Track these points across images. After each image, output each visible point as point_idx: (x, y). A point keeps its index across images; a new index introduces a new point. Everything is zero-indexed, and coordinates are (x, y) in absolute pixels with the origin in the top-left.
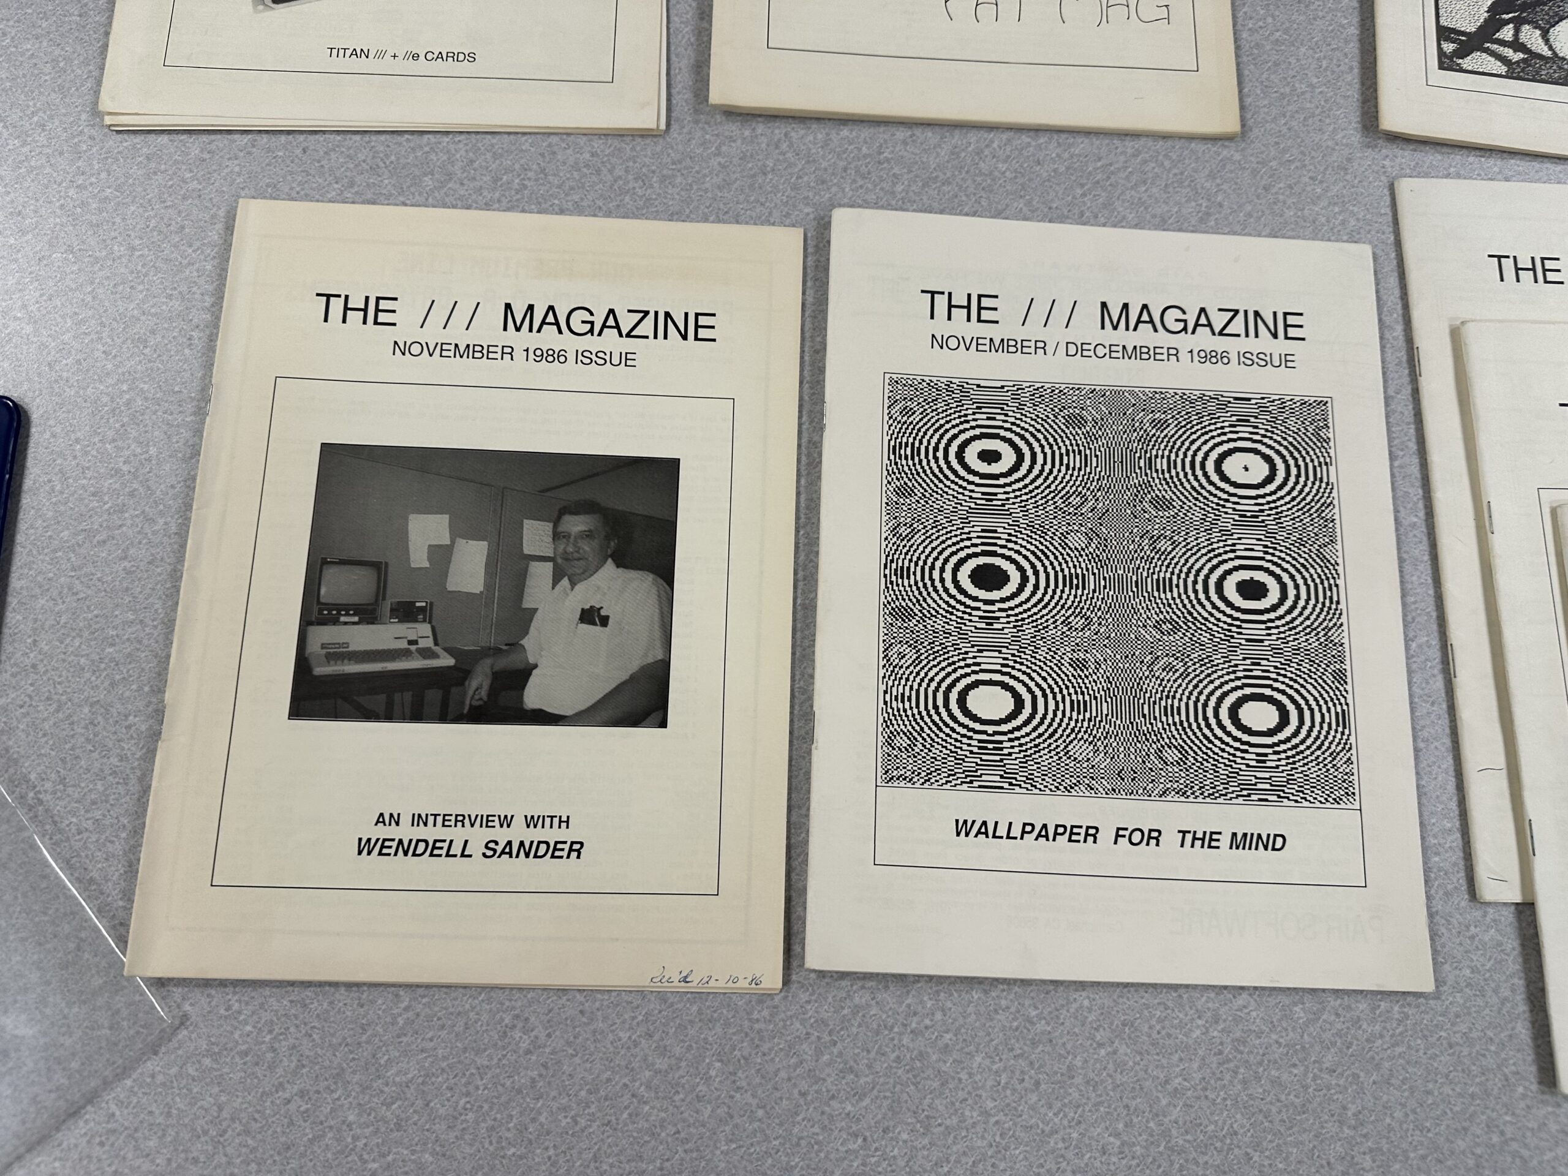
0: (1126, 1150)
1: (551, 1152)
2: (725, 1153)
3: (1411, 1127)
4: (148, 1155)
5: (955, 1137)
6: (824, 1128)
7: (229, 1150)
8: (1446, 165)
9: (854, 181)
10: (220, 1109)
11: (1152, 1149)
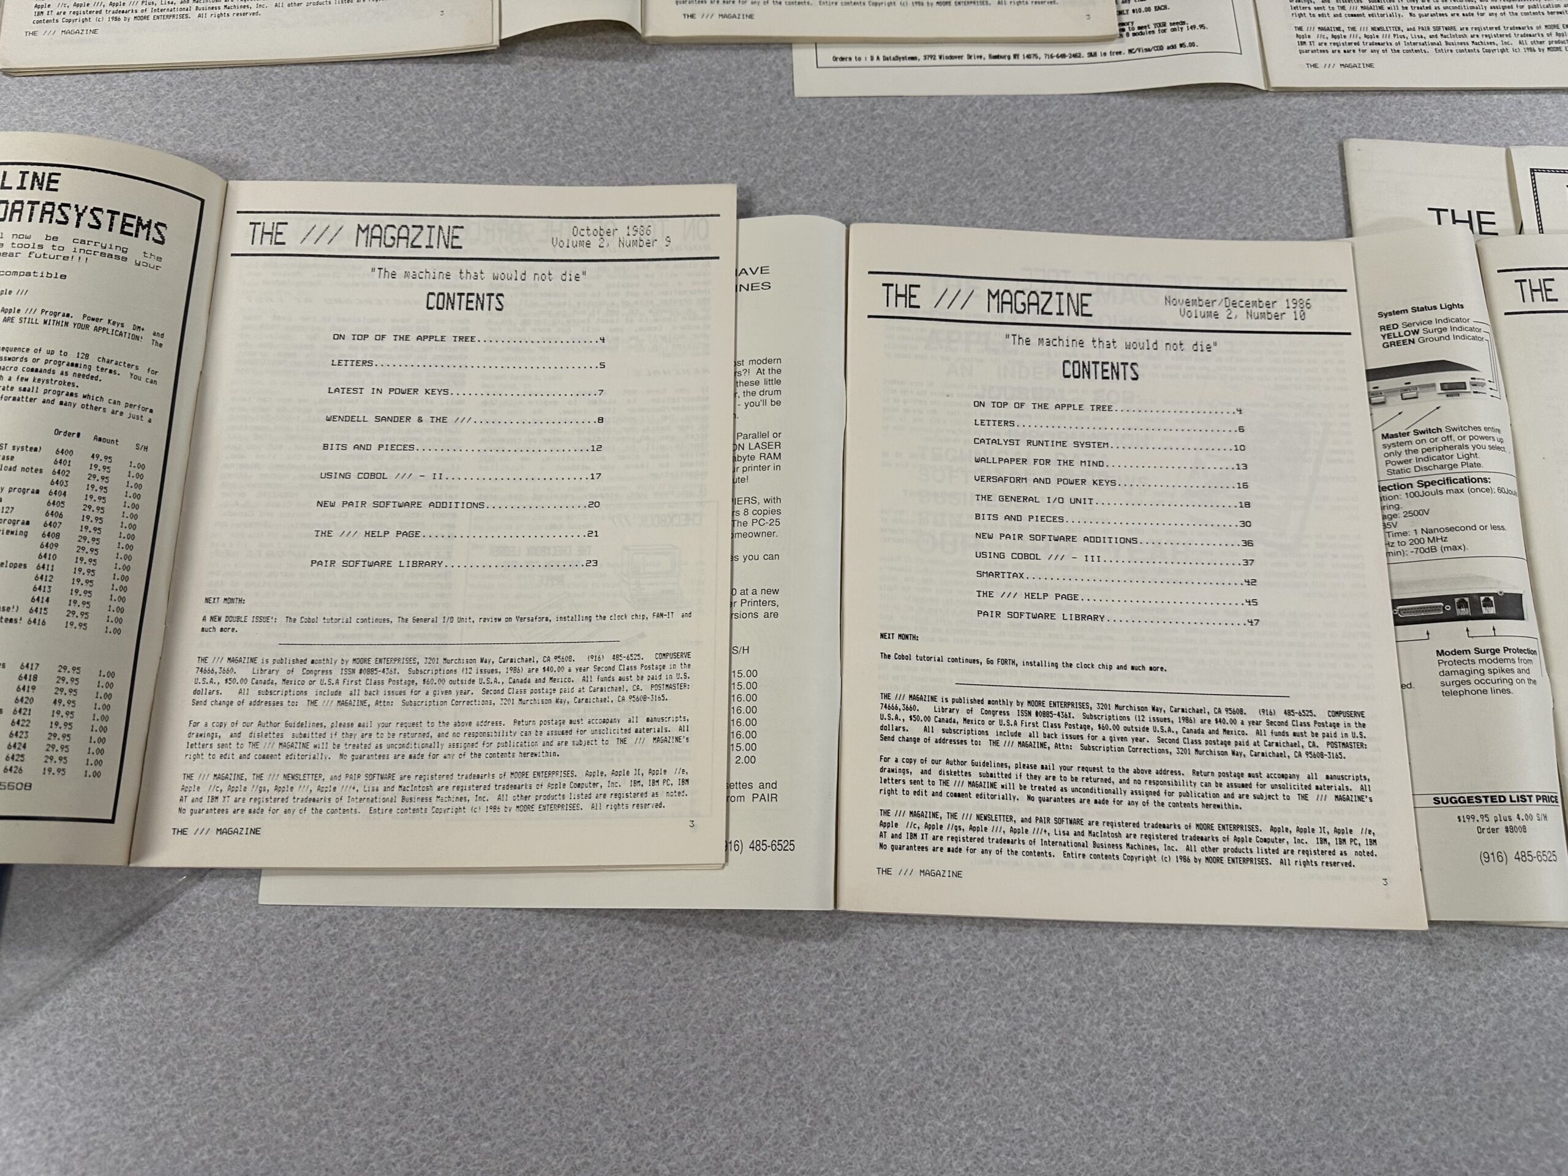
0: (1077, 994)
1: (553, 978)
2: (711, 983)
3: (1341, 982)
4: (191, 969)
5: (920, 976)
6: (801, 963)
7: (264, 967)
9: (850, 133)
10: (257, 930)
11: (1101, 995)
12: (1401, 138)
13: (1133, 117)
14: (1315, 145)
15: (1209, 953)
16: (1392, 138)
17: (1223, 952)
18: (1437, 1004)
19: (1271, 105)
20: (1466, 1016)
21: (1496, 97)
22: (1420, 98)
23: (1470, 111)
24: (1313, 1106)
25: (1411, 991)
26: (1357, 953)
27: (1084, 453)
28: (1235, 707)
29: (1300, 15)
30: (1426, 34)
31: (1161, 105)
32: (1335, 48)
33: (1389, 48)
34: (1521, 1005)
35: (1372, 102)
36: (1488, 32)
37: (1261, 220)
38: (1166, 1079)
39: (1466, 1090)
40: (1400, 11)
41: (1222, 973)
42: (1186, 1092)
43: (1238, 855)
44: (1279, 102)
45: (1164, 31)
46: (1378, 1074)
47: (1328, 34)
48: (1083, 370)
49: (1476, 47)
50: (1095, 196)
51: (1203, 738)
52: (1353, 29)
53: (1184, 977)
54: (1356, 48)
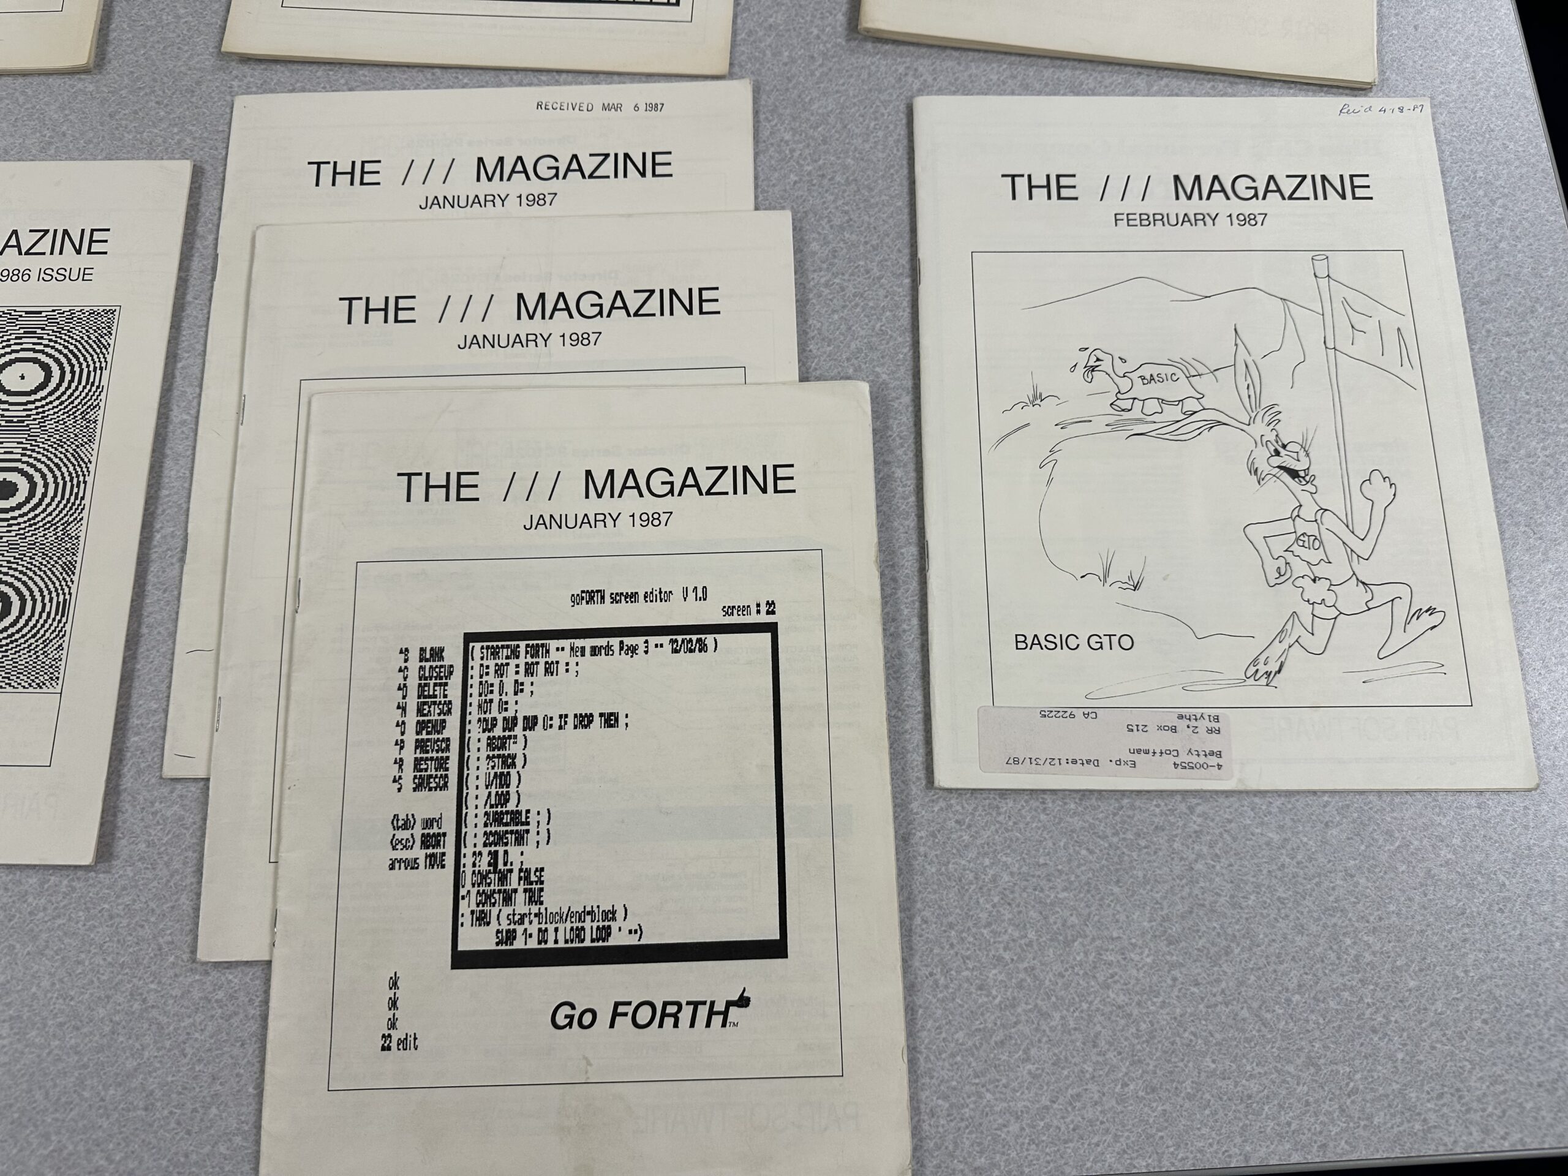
8: (293, 81)
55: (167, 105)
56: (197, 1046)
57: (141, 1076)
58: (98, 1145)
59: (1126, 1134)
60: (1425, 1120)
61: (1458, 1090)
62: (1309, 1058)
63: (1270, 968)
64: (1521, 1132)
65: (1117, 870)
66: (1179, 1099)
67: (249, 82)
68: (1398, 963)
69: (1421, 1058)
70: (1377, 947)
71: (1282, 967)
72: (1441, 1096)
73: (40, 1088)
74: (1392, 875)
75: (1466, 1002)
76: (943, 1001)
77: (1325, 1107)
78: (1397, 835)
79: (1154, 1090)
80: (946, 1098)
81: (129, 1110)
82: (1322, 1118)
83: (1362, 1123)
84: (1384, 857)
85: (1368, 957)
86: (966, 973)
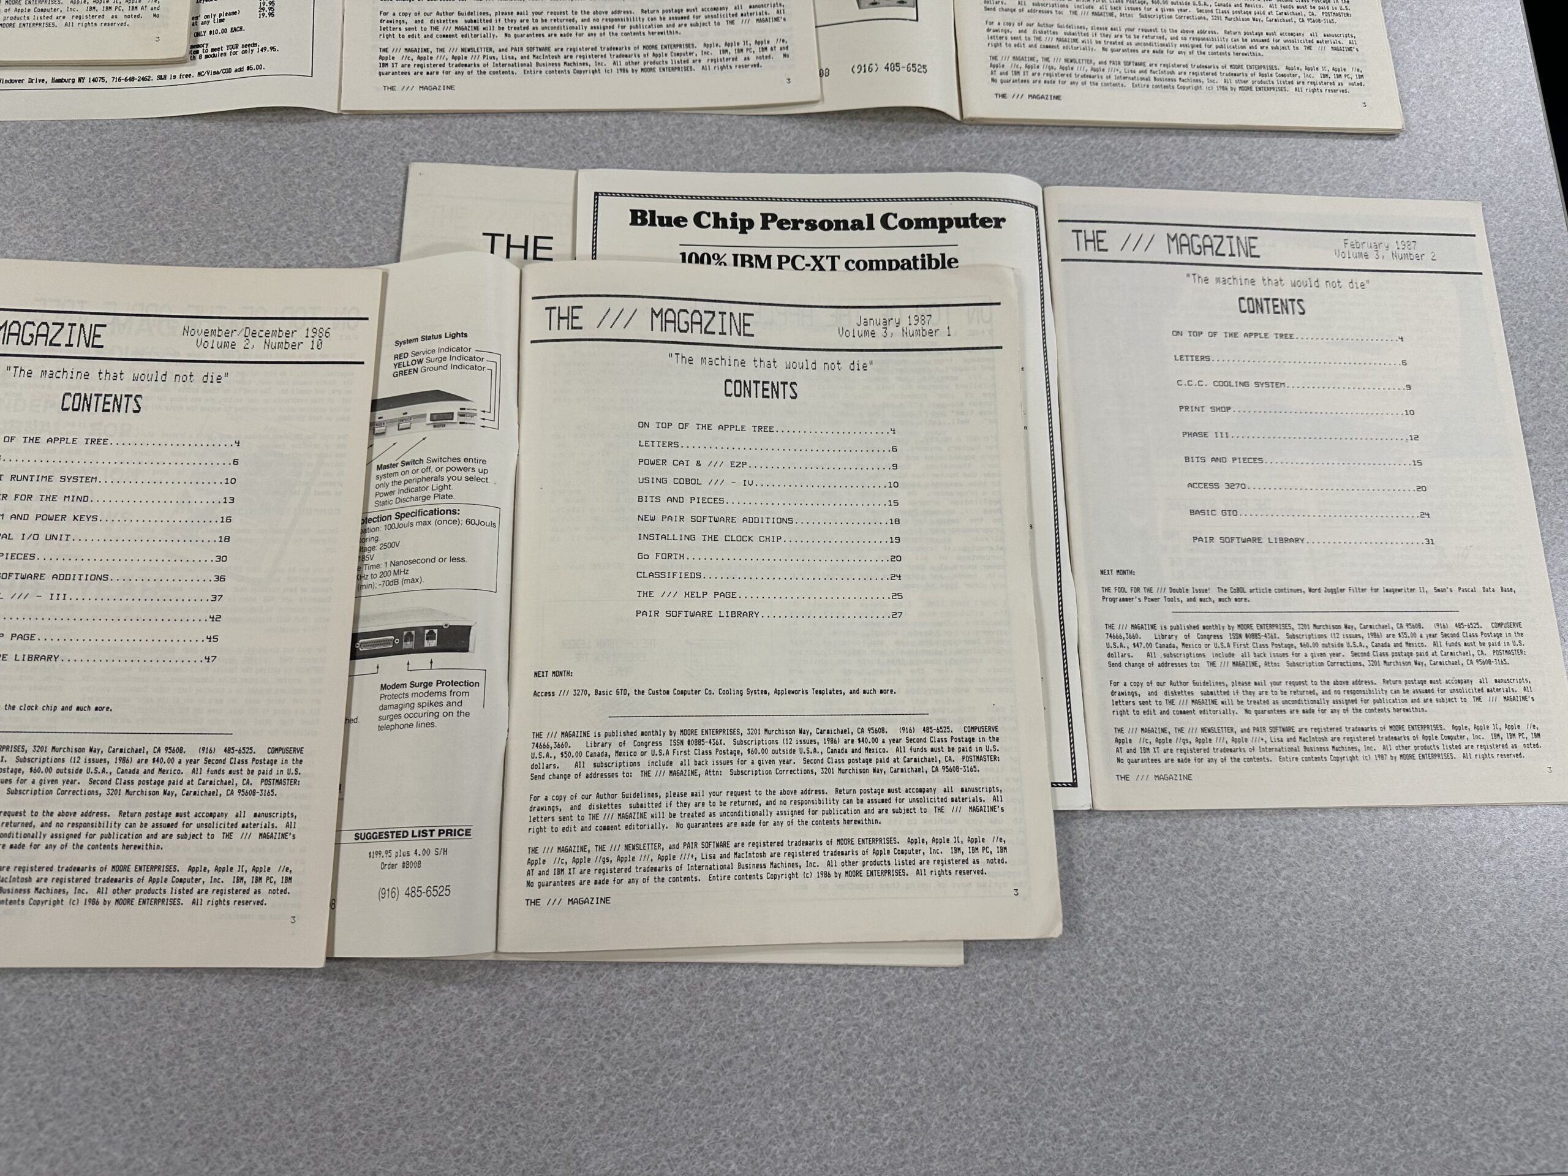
12: (473, 162)
13: (194, 142)
14: (381, 169)
15: (110, 996)
16: (463, 162)
17: (124, 995)
18: (341, 1040)
19: (343, 128)
20: (369, 1051)
21: (581, 118)
22: (501, 120)
23: (552, 133)
24: (190, 1148)
25: (316, 1028)
26: (267, 991)
27: (70, 488)
28: (175, 746)
29: (388, 36)
30: (518, 55)
31: (226, 129)
32: (419, 70)
33: (475, 69)
34: (429, 1039)
35: (450, 126)
36: (582, 53)
37: (309, 247)
38: (41, 1125)
39: (356, 1126)
40: (496, 32)
41: (120, 1016)
42: (60, 1138)
43: (150, 896)
44: (352, 126)
45: (236, 53)
46: (265, 1113)
47: (414, 55)
48: (84, 403)
49: (567, 68)
50: (137, 223)
51: (136, 778)
52: (442, 50)
53: (79, 1021)
54: (440, 70)
55: (339, 166)
56: (383, 1071)
57: (330, 1099)
58: (287, 1164)
59: (1221, 1157)
60: (1469, 1148)
61: (1496, 1122)
62: (1374, 1093)
63: (1343, 1014)
64: (1547, 1158)
65: (1214, 925)
66: (1266, 1128)
67: (420, 151)
68: (1448, 1012)
69: (1466, 1094)
70: (1431, 998)
71: (1352, 1013)
72: (1481, 1127)
73: (230, 1110)
74: (1444, 935)
75: (1504, 1045)
76: (1065, 1038)
77: (1387, 1135)
78: (1449, 900)
79: (1244, 1120)
80: (1067, 1125)
81: (318, 1132)
82: (1385, 1145)
83: (1418, 1150)
84: (1437, 919)
85: (1424, 1006)
86: (1085, 1014)
